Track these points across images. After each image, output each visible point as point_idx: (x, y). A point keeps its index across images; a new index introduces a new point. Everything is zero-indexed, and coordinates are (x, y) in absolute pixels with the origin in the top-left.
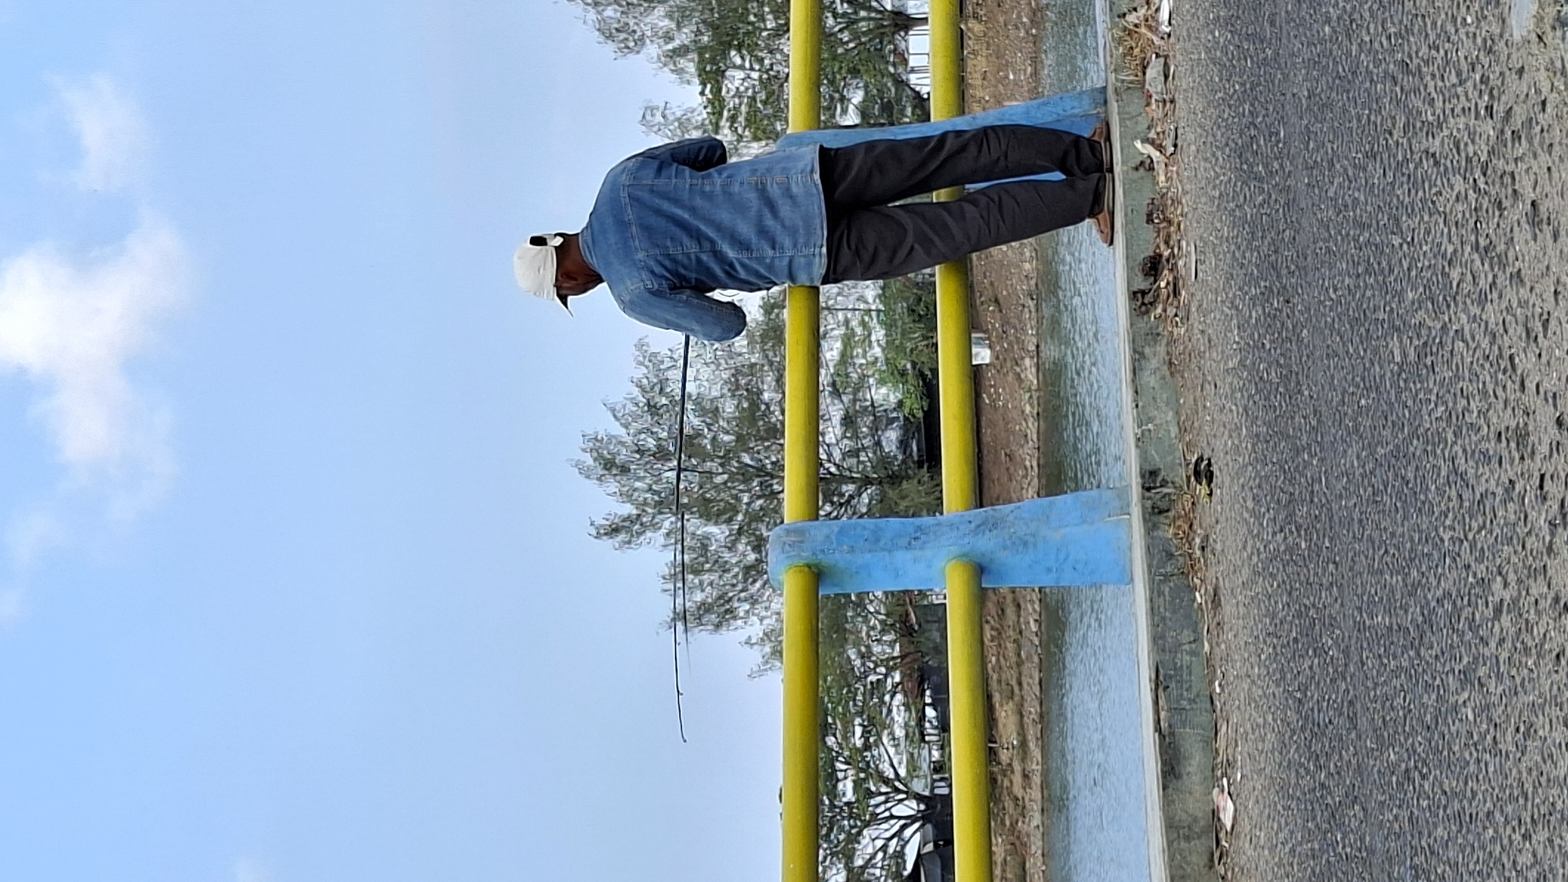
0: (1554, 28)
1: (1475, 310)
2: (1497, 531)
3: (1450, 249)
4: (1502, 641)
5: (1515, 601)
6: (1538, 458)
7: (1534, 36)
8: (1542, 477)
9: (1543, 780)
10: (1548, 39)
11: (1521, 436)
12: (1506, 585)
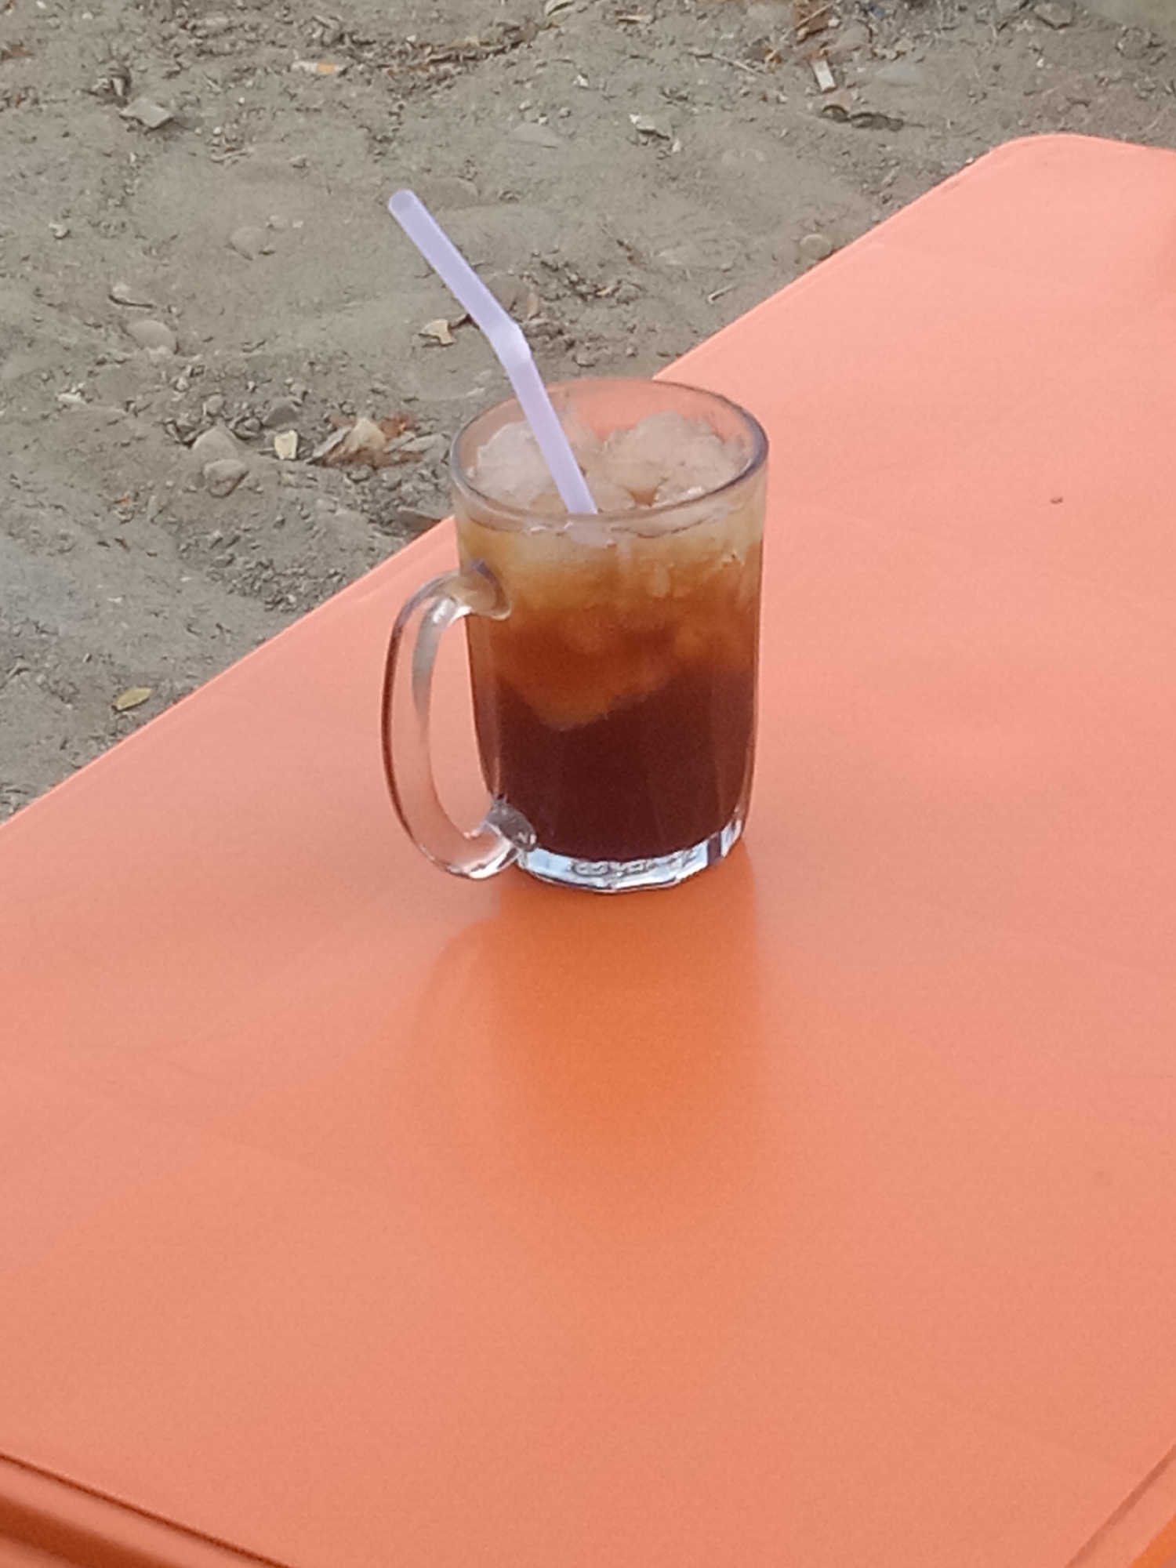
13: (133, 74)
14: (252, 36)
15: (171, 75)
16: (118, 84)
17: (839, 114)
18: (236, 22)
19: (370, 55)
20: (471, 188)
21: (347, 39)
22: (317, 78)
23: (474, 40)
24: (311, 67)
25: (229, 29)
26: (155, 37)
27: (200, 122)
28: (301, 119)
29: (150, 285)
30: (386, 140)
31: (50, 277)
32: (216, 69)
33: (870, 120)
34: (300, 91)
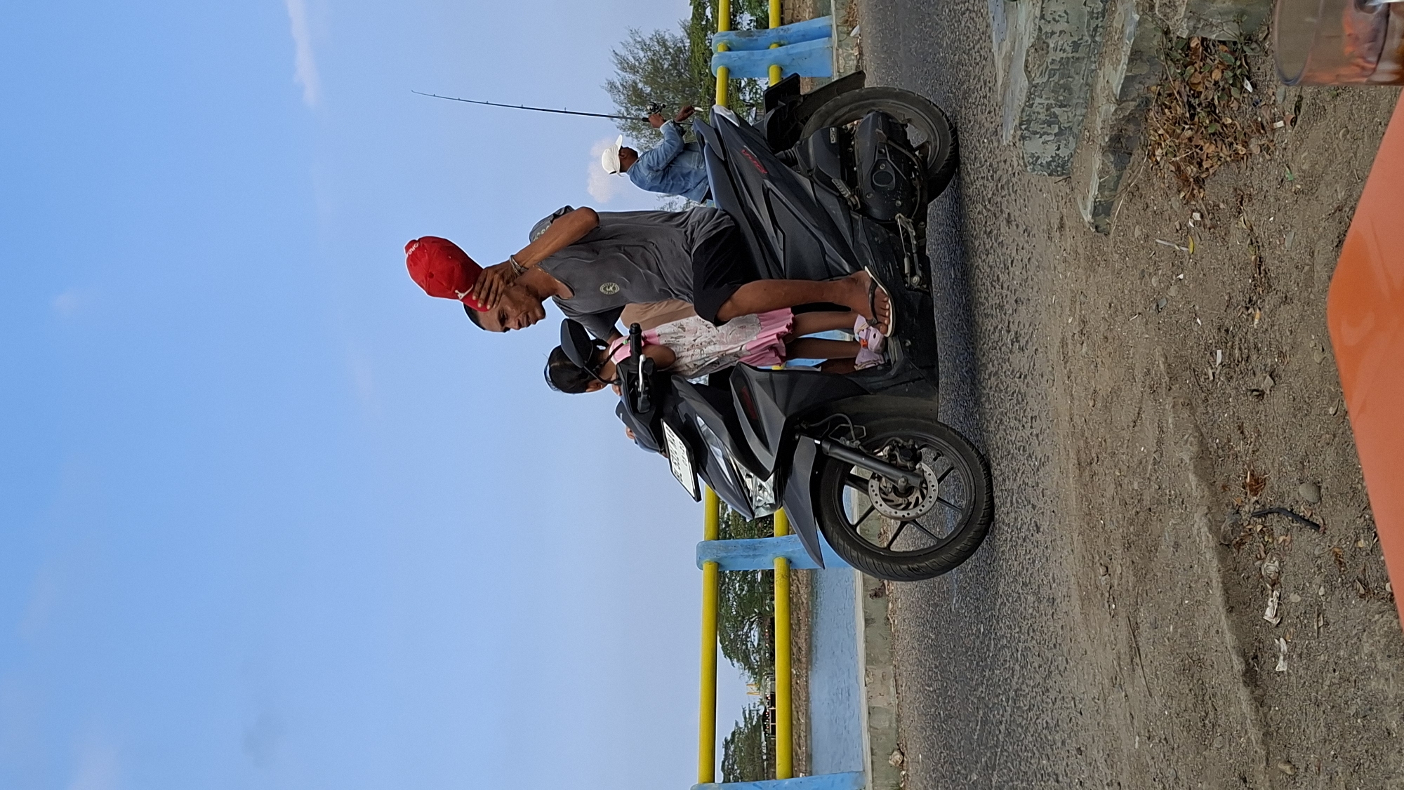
0: (1020, 140)
1: (985, 257)
2: (990, 344)
3: (975, 233)
4: (991, 388)
5: (996, 373)
6: (1007, 315)
7: (1011, 144)
8: (1009, 323)
9: (1006, 442)
10: (1017, 145)
11: (1001, 307)
12: (993, 366)
13: (1253, 388)
14: (1243, 340)
15: (1254, 374)
16: (1255, 393)
17: (1294, 121)
18: (1238, 346)
19: (1254, 298)
20: (1307, 268)
21: (1248, 305)
22: (1260, 319)
23: (1253, 258)
24: (1256, 321)
25: (1240, 349)
26: (1241, 376)
27: (1272, 366)
28: (1276, 328)
29: (1332, 399)
30: (1286, 297)
31: (1323, 437)
32: (1254, 357)
33: (1298, 108)
34: (1265, 327)
